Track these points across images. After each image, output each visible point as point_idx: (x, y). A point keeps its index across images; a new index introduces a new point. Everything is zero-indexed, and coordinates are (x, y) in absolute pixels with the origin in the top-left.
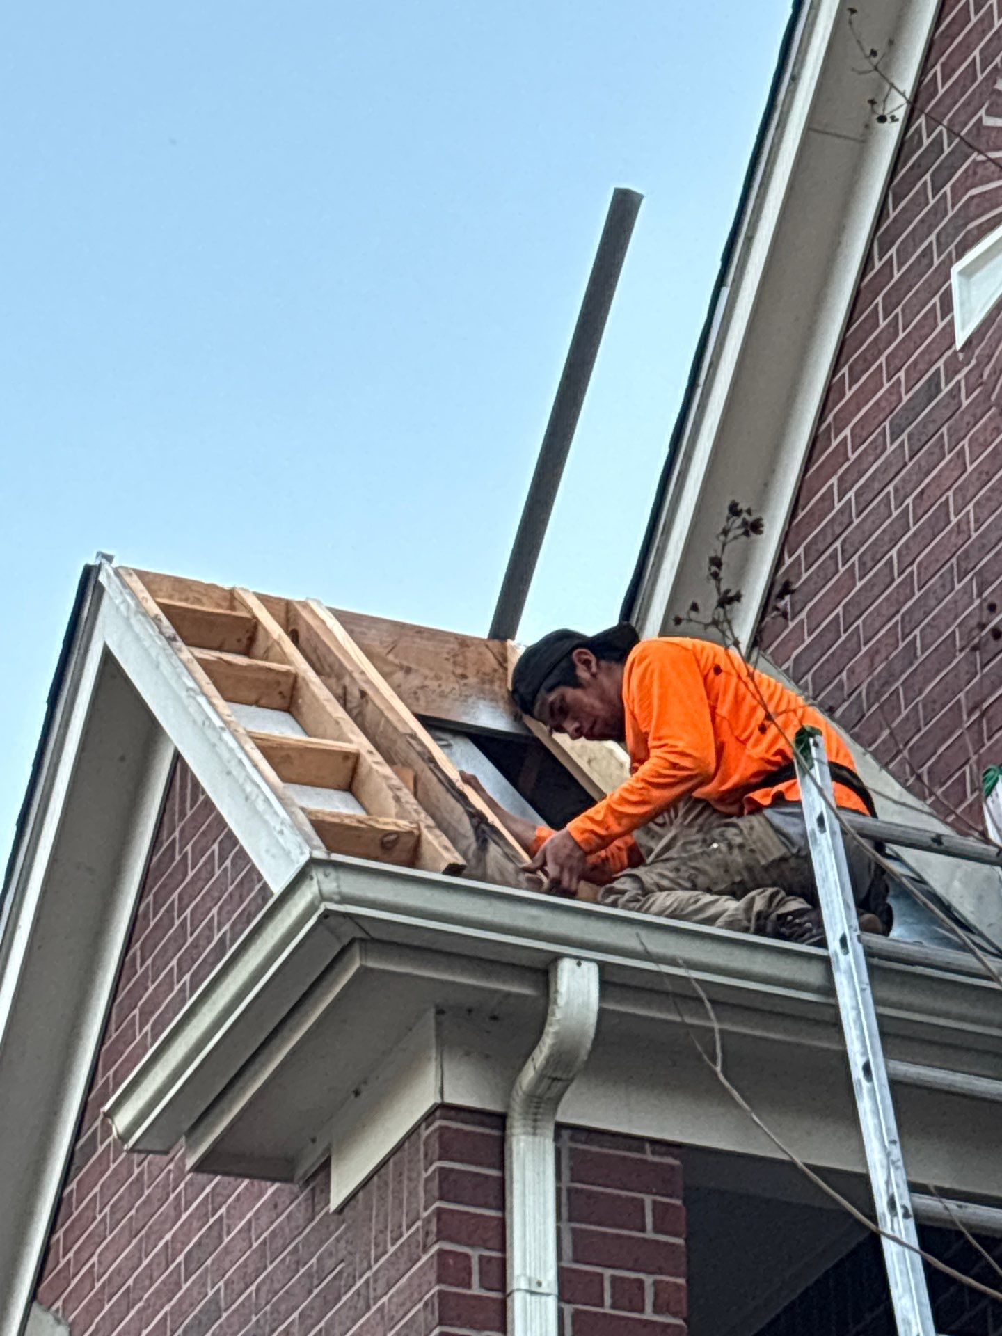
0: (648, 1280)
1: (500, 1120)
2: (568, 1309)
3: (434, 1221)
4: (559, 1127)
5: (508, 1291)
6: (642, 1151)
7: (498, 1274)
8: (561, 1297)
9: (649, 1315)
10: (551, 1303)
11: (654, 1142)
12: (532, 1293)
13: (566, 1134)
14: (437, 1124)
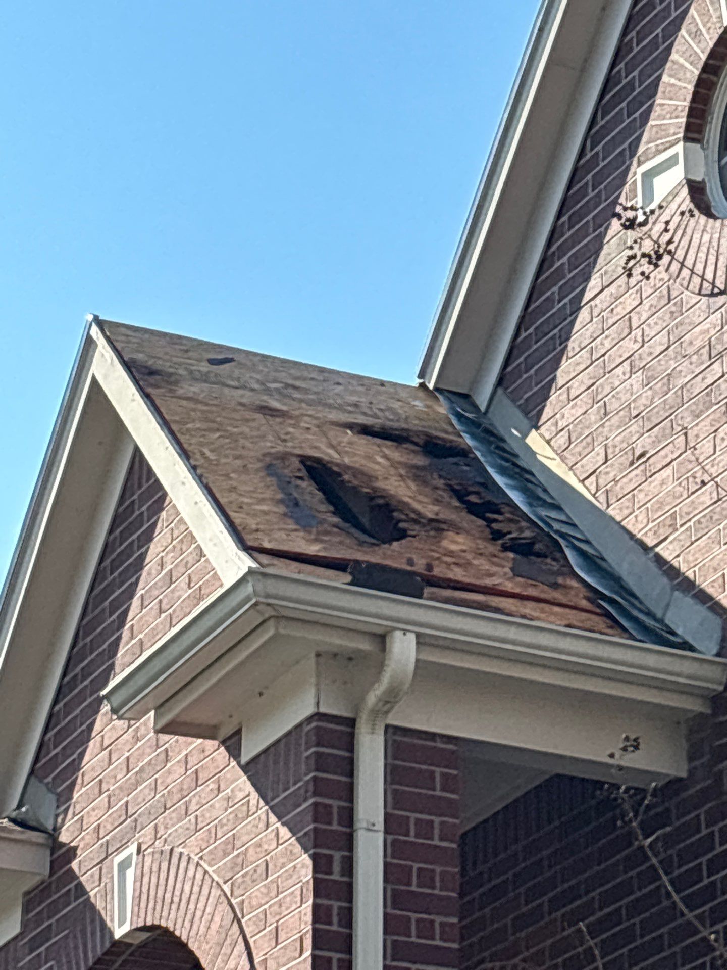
0: (437, 820)
1: (352, 723)
2: (390, 838)
3: (312, 784)
4: (387, 727)
5: (355, 828)
6: (435, 741)
7: (349, 817)
8: (386, 832)
9: (436, 842)
10: (381, 836)
11: (443, 736)
12: (369, 830)
13: (390, 730)
14: (314, 724)
